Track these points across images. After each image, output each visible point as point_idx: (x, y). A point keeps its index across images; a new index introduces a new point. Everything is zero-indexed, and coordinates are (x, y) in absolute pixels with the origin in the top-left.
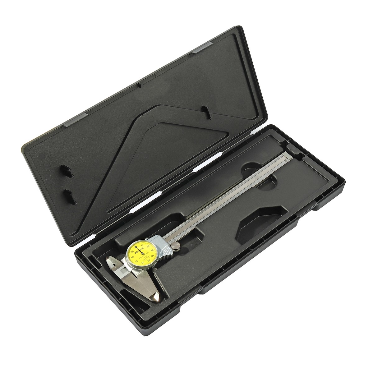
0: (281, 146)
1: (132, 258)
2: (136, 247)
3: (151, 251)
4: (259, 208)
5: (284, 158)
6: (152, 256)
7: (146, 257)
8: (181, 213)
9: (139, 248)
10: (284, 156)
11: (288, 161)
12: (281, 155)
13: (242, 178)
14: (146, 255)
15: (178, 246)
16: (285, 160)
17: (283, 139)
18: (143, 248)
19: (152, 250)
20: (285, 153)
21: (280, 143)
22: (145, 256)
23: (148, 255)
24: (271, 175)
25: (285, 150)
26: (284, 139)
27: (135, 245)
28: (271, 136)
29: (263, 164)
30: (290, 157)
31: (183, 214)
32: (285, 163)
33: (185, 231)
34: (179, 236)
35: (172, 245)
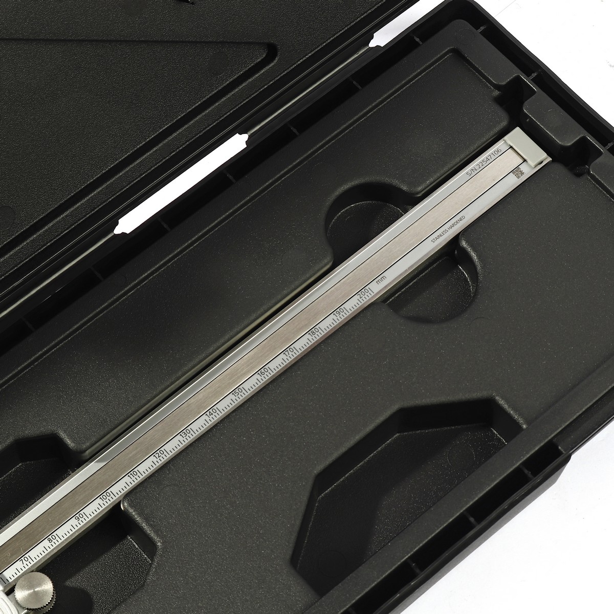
0: (499, 101)
4: (395, 408)
5: (512, 160)
8: (63, 435)
10: (511, 147)
11: (528, 171)
12: (500, 145)
13: (327, 262)
15: (45, 593)
16: (516, 171)
17: (509, 72)
20: (517, 137)
21: (497, 87)
24: (454, 242)
25: (518, 120)
26: (516, 72)
28: (457, 54)
29: (420, 189)
30: (536, 156)
31: (68, 442)
32: (513, 182)
33: (77, 518)
34: (51, 541)
35: (15, 585)
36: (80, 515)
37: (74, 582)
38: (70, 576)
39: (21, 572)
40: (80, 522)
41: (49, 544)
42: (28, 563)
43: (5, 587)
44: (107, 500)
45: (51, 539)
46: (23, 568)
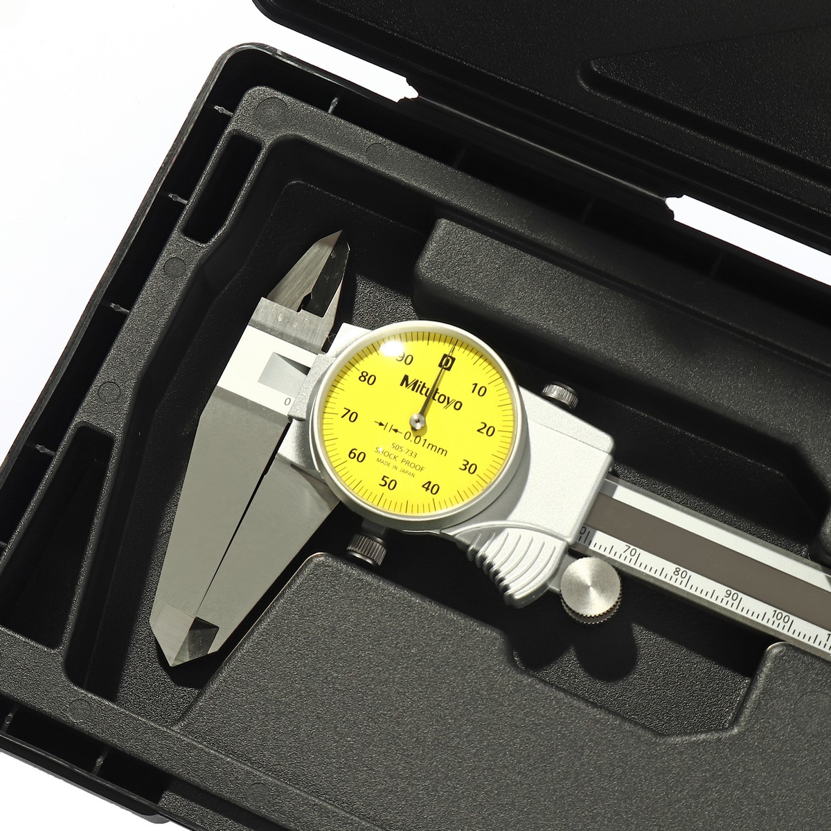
1: (364, 377)
2: (447, 363)
3: (461, 464)
6: (428, 486)
7: (401, 455)
9: (451, 385)
14: (418, 448)
18: (458, 406)
19: (469, 467)
22: (409, 444)
23: (425, 456)
27: (459, 353)
33: (729, 592)
34: (676, 573)
35: (586, 556)
36: (736, 596)
37: (643, 637)
38: (649, 627)
39: (611, 556)
40: (725, 600)
41: (671, 574)
42: (629, 557)
43: (575, 544)
44: (777, 622)
45: (680, 573)
46: (618, 555)
